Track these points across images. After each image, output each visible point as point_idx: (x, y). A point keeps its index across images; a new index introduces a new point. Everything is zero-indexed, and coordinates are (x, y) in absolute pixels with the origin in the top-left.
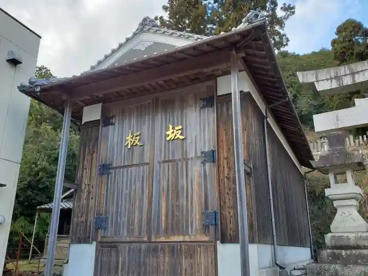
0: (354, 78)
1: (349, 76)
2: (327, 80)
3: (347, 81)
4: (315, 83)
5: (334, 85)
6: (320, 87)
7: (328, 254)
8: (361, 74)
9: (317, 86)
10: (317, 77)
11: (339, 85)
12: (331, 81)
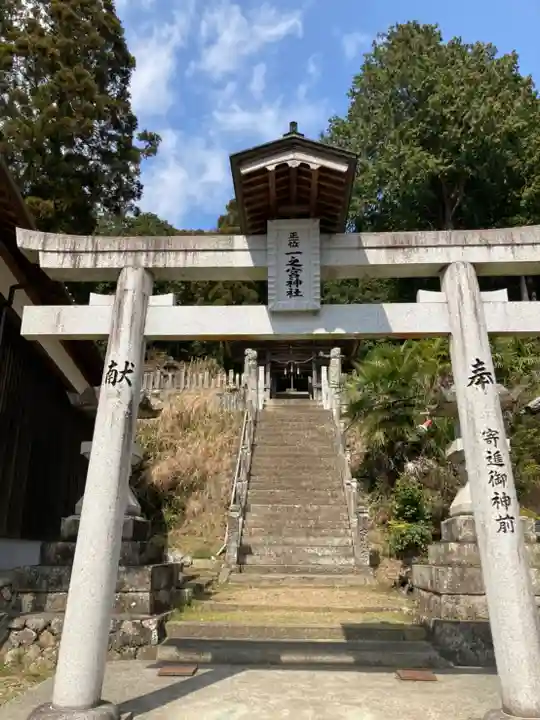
0: (96, 260)
1: (90, 255)
2: (58, 252)
3: (87, 262)
4: (41, 254)
5: (66, 263)
6: (47, 262)
7: (57, 548)
8: (107, 255)
9: (41, 259)
10: (44, 244)
11: (74, 265)
12: (64, 257)
